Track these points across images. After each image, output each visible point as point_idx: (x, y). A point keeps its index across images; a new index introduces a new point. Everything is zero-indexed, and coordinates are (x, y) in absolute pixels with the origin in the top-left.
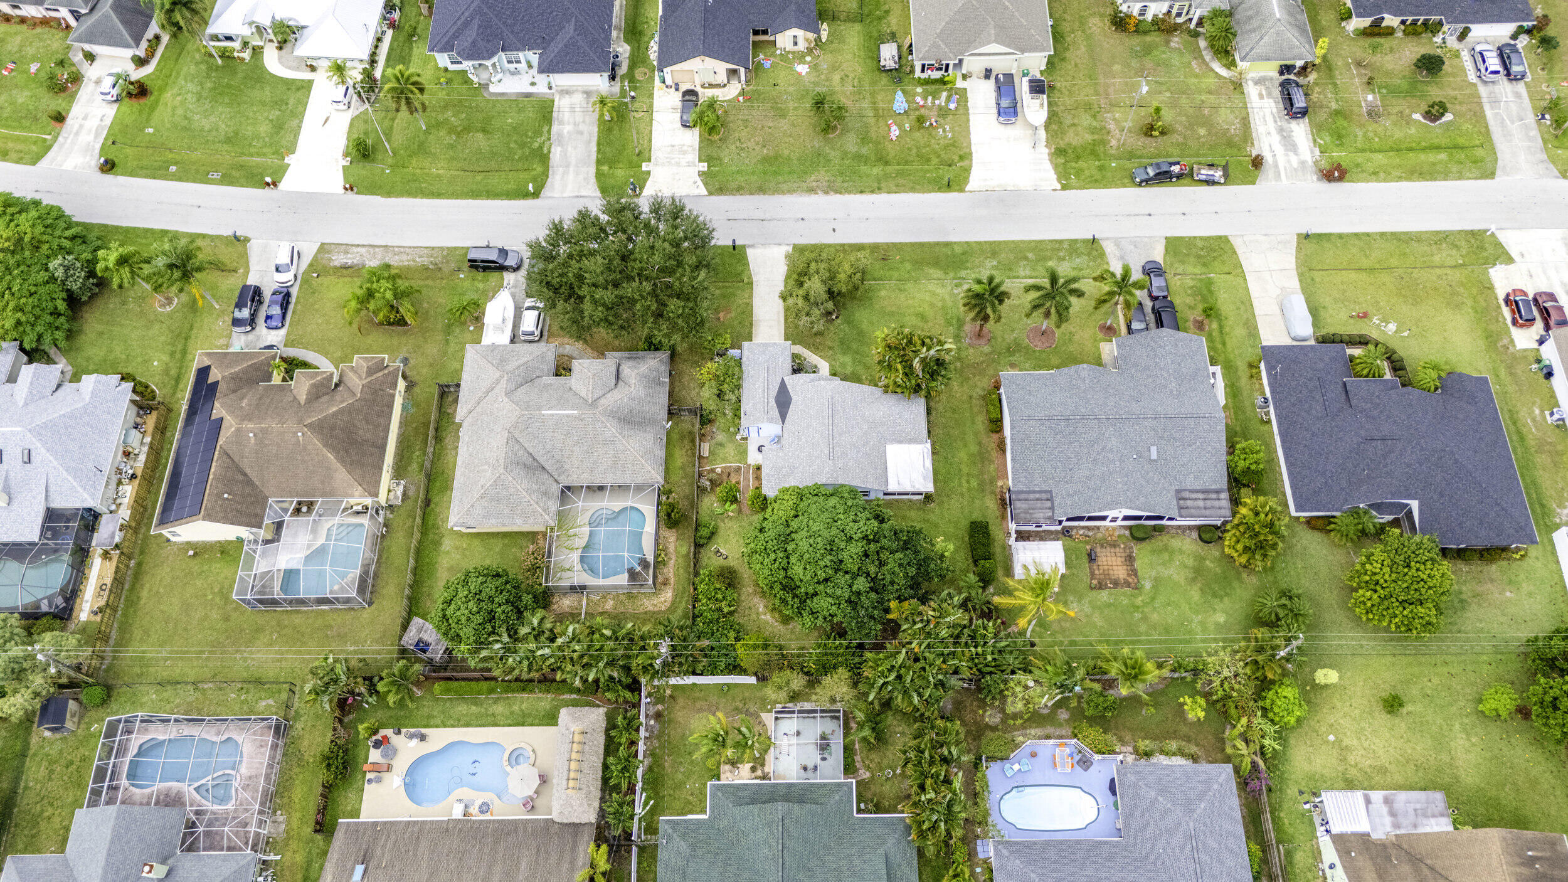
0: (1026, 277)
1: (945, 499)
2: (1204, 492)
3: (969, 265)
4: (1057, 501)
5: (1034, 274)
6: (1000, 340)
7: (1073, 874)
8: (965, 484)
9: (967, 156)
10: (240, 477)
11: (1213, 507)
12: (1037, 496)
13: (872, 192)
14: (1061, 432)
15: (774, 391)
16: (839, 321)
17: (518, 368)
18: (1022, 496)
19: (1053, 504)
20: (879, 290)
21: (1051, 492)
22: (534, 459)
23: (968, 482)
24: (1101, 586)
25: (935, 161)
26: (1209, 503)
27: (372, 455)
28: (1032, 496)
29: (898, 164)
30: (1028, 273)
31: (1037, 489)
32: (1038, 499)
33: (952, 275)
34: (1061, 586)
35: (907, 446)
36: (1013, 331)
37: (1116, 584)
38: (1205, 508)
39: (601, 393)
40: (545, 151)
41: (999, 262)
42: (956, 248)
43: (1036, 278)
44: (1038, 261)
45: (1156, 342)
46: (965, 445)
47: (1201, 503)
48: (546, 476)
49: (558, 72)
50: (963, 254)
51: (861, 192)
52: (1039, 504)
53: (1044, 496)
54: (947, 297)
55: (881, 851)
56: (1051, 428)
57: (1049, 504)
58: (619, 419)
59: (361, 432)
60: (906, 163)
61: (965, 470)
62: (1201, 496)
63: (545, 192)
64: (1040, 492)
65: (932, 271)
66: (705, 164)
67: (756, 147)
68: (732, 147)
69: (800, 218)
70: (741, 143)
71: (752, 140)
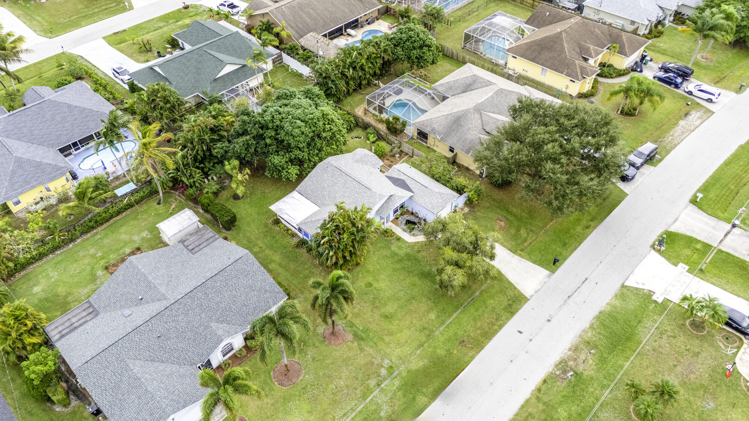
2: (75, 328)
3: (400, 394)
4: (185, 251)
6: (317, 344)
7: (75, 119)
10: (555, 21)
11: (63, 324)
12: (201, 247)
13: (539, 390)
15: (408, 182)
18: (211, 240)
19: (187, 249)
20: (438, 317)
21: (193, 253)
22: (472, 90)
24: (133, 253)
26: (67, 324)
27: (531, 55)
28: (205, 244)
31: (205, 249)
32: (200, 245)
33: (404, 374)
36: (314, 359)
37: (123, 261)
38: (69, 319)
39: (484, 119)
41: (380, 418)
42: (424, 400)
45: (172, 400)
46: (280, 264)
47: (74, 320)
48: (459, 92)
50: (414, 399)
51: (545, 381)
52: (197, 243)
53: (196, 249)
54: (388, 351)
55: (174, 83)
56: (215, 268)
57: (190, 247)
58: (460, 117)
59: (547, 53)
61: (268, 252)
62: (76, 324)
63: (692, 207)
64: (201, 250)
65: (421, 364)
66: (660, 301)
67: (656, 343)
68: (668, 328)
69: (552, 321)
70: (669, 337)
71: (667, 345)
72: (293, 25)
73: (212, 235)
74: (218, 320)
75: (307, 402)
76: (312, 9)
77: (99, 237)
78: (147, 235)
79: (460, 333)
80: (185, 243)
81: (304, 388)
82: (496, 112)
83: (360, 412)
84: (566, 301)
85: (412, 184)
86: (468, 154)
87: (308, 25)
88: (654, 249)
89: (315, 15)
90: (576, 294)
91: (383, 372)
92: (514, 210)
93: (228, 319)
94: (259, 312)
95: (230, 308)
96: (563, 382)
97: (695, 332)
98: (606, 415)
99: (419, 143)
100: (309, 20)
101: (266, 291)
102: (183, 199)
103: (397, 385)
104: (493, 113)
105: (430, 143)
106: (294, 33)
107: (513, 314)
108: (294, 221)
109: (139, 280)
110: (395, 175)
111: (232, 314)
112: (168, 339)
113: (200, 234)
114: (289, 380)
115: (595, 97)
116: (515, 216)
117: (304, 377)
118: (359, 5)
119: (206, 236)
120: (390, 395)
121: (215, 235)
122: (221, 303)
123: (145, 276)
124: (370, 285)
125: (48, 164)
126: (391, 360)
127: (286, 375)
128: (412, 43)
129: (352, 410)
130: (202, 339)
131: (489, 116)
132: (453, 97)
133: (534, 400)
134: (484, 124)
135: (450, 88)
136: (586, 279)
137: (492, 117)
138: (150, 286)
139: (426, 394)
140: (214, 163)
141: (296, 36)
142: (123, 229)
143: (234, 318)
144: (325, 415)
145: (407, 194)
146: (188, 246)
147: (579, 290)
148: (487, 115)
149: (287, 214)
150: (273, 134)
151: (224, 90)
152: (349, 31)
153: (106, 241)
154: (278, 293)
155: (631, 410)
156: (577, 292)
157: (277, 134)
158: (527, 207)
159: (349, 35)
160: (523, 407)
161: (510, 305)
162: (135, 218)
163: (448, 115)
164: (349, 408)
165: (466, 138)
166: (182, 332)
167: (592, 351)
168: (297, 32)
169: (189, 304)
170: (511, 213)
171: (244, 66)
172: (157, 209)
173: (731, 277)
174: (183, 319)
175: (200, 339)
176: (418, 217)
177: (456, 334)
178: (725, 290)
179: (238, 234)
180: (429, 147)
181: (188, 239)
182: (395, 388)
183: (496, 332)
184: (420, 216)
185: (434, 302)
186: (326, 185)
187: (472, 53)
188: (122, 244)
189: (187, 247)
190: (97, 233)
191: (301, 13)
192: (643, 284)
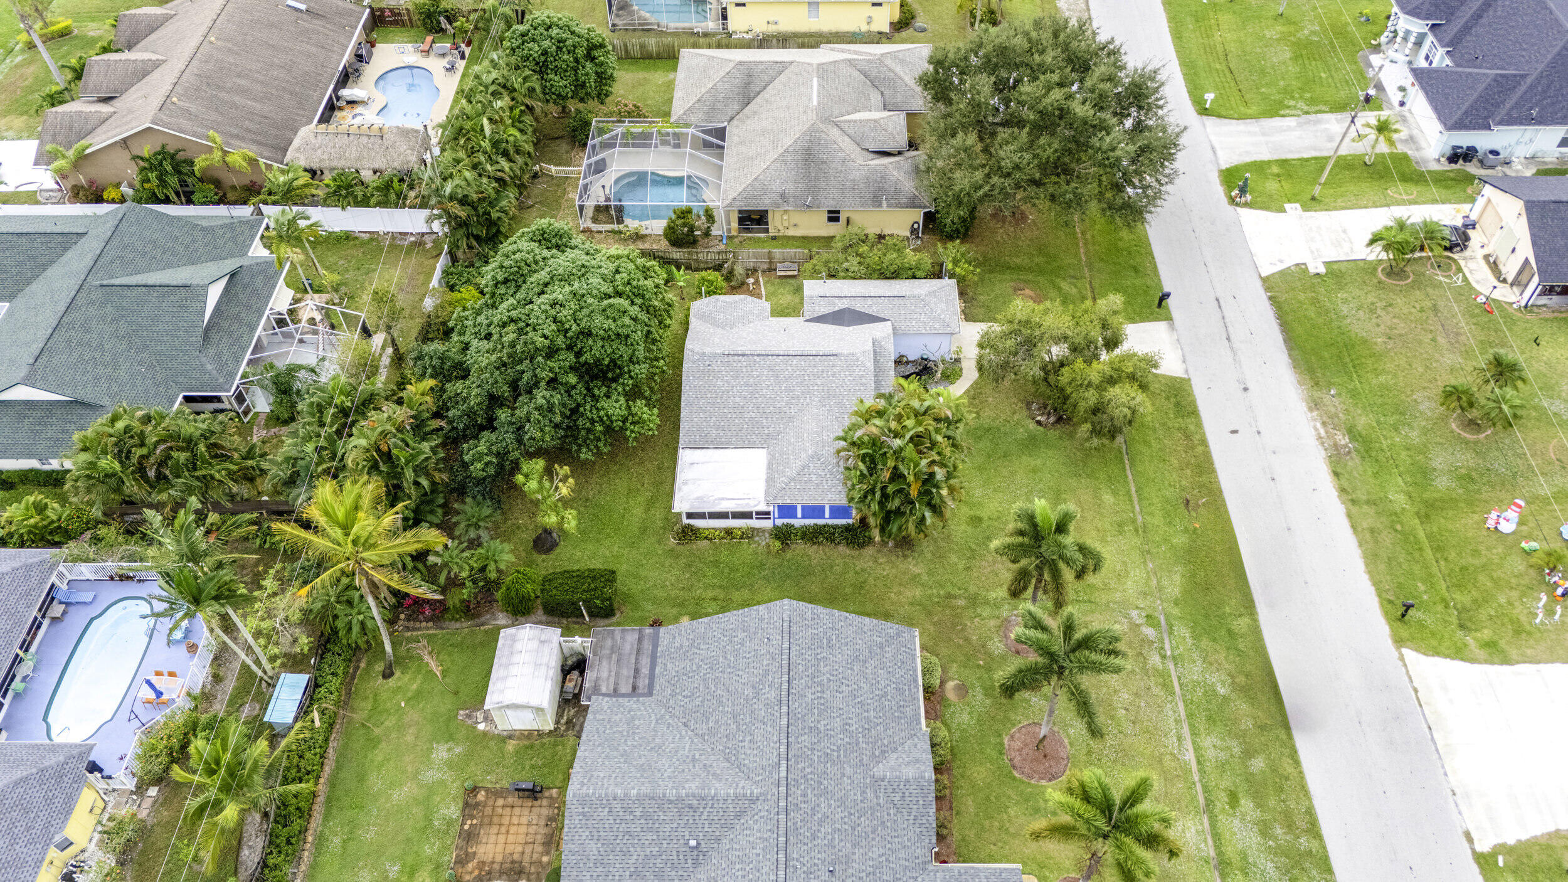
0: (1197, 749)
1: (682, 561)
3: (1205, 643)
4: (631, 703)
5: (1209, 767)
8: (710, 594)
9: (1495, 653)
12: (645, 671)
13: (1343, 490)
14: (757, 695)
15: (860, 306)
16: (1032, 425)
17: (890, 70)
18: (647, 646)
19: (623, 695)
20: (1115, 493)
21: (650, 694)
22: (759, 93)
23: (714, 599)
24: (469, 806)
25: (1462, 598)
28: (645, 661)
29: (1430, 537)
30: (1211, 754)
31: (658, 670)
32: (637, 671)
34: (485, 734)
35: (764, 477)
37: (470, 837)
39: (850, 131)
40: (1282, 112)
41: (1226, 699)
43: (1202, 771)
44: (1249, 778)
48: (736, 107)
49: (1427, 93)
50: (1230, 632)
51: (1336, 474)
52: (627, 672)
53: (643, 683)
54: (1118, 596)
55: (105, 402)
56: (766, 674)
57: (625, 688)
58: (809, 149)
60: (1438, 549)
63: (1210, 121)
64: (652, 677)
65: (1177, 578)
66: (1322, 270)
67: (1382, 327)
68: (1371, 298)
69: (1248, 386)
70: (1384, 308)
71: (1395, 320)
72: (235, 131)
73: (636, 636)
74: (877, 759)
75: (1119, 767)
76: (239, 76)
77: (337, 840)
78: (449, 750)
79: (1168, 493)
80: (604, 690)
81: (1089, 751)
82: (850, 109)
83: (1190, 716)
84: (1232, 348)
85: (870, 306)
86: (880, 205)
87: (266, 118)
88: (1237, 205)
89: (258, 87)
90: (1230, 329)
91: (1149, 632)
92: (1018, 261)
93: (886, 742)
94: (910, 690)
95: (868, 720)
96: (1352, 458)
97: (1401, 283)
98: (1440, 459)
99: (750, 239)
100: (258, 106)
101: (881, 647)
102: (428, 629)
103: (1188, 635)
104: (848, 113)
105: (775, 228)
106: (254, 147)
107: (1194, 413)
108: (752, 503)
109: (645, 815)
110: (824, 309)
111: (880, 728)
112: (848, 859)
113: (606, 652)
114: (1058, 759)
115: (918, 19)
116: (1029, 270)
117: (1068, 736)
118: (323, 27)
119: (627, 647)
120: (1196, 656)
121: (640, 631)
122: (849, 724)
123: (653, 798)
124: (976, 521)
125: (16, 784)
126: (1137, 608)
127: (1045, 756)
128: (569, 52)
129: (1177, 721)
130: (892, 812)
131: (855, 121)
132: (735, 122)
133: (1354, 510)
134: (858, 139)
135: (713, 108)
136: (1217, 300)
137: (861, 121)
138: (688, 806)
139: (1237, 613)
140: (444, 506)
141: (265, 154)
142: (375, 782)
143: (890, 732)
144: (1160, 761)
145: (881, 330)
146: (615, 690)
147: (1227, 320)
148: (849, 121)
149: (723, 499)
150: (571, 357)
151: (244, 351)
152: (346, 93)
153: (369, 835)
154: (898, 635)
155: (1458, 431)
156: (1228, 324)
157: (578, 354)
158: (1029, 246)
159: (352, 103)
160: (1354, 527)
161: (1178, 404)
162: (373, 743)
163: (782, 155)
164: (1172, 725)
165: (854, 180)
166: (854, 829)
167: (1332, 392)
168: (259, 143)
169: (809, 770)
170: (1019, 269)
171: (233, 275)
172: (396, 690)
173: (1351, 187)
174: (830, 806)
175: (889, 814)
176: (908, 362)
177: (1167, 501)
178: (1366, 207)
179: (637, 607)
180: (774, 238)
181: (597, 679)
182: (1190, 641)
183: (1207, 456)
184: (911, 358)
185: (1088, 476)
186: (738, 399)
187: (641, 33)
188: (418, 811)
189: (615, 693)
190: (320, 840)
191: (222, 95)
192: (1281, 261)
